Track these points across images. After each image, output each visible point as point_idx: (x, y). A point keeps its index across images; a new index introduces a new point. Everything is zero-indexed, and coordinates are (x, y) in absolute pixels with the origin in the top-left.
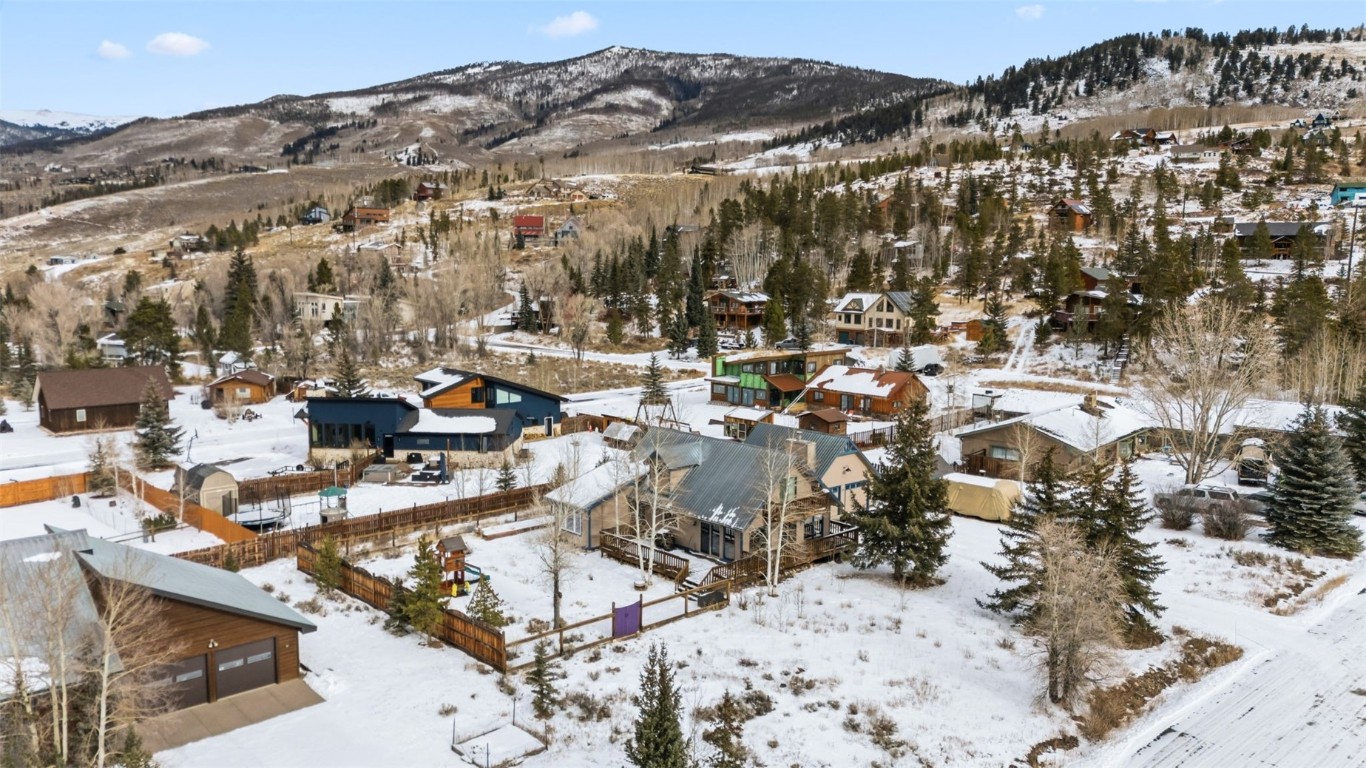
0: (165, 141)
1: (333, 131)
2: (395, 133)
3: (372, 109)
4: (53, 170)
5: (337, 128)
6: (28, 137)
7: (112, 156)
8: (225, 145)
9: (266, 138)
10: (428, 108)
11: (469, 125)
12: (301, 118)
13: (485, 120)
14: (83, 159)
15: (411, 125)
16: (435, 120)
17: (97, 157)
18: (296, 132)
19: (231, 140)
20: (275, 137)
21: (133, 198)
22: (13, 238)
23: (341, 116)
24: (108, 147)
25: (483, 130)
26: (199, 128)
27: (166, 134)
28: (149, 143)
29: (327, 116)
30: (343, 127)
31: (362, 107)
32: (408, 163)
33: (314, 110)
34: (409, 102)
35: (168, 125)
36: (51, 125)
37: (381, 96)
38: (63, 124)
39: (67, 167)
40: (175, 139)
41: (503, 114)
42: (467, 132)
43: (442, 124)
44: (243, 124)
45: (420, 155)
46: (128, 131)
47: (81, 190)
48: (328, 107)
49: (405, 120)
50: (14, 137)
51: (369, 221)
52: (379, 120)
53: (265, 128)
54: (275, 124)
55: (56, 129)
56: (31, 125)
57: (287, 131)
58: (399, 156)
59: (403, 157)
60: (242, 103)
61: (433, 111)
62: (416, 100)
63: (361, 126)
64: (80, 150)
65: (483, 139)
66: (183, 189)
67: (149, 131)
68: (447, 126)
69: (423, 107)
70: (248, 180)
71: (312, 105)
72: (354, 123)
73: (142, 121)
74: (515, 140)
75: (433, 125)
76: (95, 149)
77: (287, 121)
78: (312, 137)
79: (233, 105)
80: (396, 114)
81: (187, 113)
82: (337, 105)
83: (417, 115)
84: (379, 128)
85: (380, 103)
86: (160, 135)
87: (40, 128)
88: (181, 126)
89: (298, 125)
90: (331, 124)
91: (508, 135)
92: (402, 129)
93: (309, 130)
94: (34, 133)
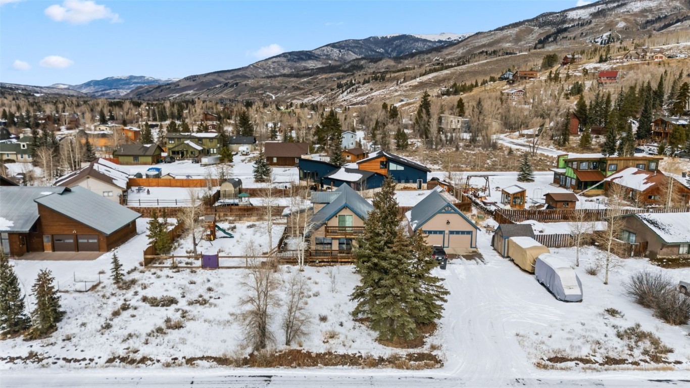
0: (483, 43)
1: (566, 30)
2: (601, 27)
3: (591, 14)
4: (436, 60)
5: (569, 27)
6: (435, 46)
7: (460, 52)
8: (510, 42)
9: (530, 36)
10: (625, 10)
11: (650, 17)
12: (551, 24)
13: (662, 14)
14: (447, 55)
15: (612, 21)
16: (627, 17)
17: (454, 52)
18: (546, 32)
19: (514, 39)
20: (535, 36)
21: (453, 71)
22: (404, 91)
23: (573, 20)
24: (459, 48)
25: (659, 19)
26: (500, 35)
27: (485, 39)
28: (477, 44)
29: (564, 22)
30: (572, 26)
31: (584, 14)
32: (601, 43)
33: (558, 19)
34: (614, 8)
35: (486, 35)
36: (444, 40)
37: (597, 7)
38: (448, 39)
39: (441, 58)
40: (488, 41)
41: (675, 8)
42: (648, 22)
43: (632, 18)
44: (521, 31)
45: (609, 38)
46: (469, 39)
47: (435, 68)
48: (566, 16)
49: (609, 19)
50: (429, 46)
51: (525, 78)
52: (593, 20)
53: (531, 31)
54: (536, 28)
55: (446, 41)
56: (437, 40)
57: (542, 32)
58: (596, 40)
59: (599, 40)
60: (522, 20)
61: (628, 12)
62: (618, 6)
63: (582, 25)
64: (450, 50)
65: (657, 25)
66: (475, 66)
67: (478, 39)
68: (635, 20)
69: (623, 10)
70: (506, 59)
71: (558, 16)
72: (579, 24)
73: (477, 34)
74: (679, 24)
75: (626, 20)
76: (454, 49)
77: (543, 26)
78: (553, 34)
79: (518, 21)
80: (605, 16)
81: (495, 28)
82: (572, 15)
83: (617, 15)
84: (592, 25)
85: (596, 11)
86: (482, 40)
87: (440, 41)
88: (492, 34)
89: (548, 28)
90: (566, 26)
91: (674, 21)
92: (606, 24)
93: (554, 30)
94: (437, 44)
